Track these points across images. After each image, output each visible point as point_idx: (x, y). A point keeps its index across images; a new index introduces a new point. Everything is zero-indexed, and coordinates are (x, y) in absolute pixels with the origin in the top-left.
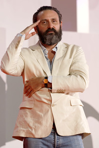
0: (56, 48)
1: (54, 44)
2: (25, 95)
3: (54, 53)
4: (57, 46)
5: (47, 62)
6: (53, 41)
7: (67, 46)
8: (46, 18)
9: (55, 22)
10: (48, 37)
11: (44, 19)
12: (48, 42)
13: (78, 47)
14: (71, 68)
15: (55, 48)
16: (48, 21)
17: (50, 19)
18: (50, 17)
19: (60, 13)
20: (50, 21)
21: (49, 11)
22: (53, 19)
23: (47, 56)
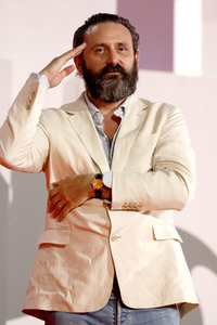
0: (123, 108)
1: (118, 100)
2: (49, 215)
3: (118, 120)
4: (124, 105)
5: (101, 142)
6: (116, 94)
7: (148, 106)
8: (105, 42)
9: (124, 51)
10: (106, 84)
11: (99, 43)
12: (105, 96)
13: (172, 108)
14: (156, 156)
15: (120, 109)
16: (107, 48)
17: (112, 43)
18: (113, 39)
19: (136, 31)
20: (113, 47)
21: (111, 25)
22: (120, 44)
23: (101, 127)
